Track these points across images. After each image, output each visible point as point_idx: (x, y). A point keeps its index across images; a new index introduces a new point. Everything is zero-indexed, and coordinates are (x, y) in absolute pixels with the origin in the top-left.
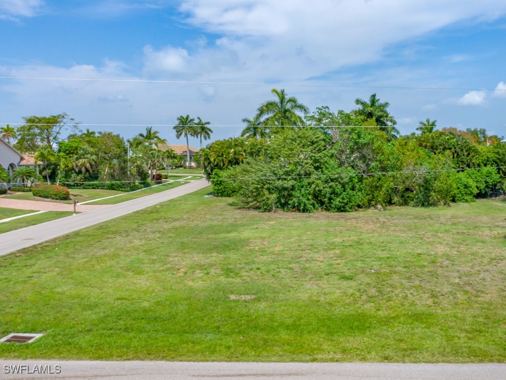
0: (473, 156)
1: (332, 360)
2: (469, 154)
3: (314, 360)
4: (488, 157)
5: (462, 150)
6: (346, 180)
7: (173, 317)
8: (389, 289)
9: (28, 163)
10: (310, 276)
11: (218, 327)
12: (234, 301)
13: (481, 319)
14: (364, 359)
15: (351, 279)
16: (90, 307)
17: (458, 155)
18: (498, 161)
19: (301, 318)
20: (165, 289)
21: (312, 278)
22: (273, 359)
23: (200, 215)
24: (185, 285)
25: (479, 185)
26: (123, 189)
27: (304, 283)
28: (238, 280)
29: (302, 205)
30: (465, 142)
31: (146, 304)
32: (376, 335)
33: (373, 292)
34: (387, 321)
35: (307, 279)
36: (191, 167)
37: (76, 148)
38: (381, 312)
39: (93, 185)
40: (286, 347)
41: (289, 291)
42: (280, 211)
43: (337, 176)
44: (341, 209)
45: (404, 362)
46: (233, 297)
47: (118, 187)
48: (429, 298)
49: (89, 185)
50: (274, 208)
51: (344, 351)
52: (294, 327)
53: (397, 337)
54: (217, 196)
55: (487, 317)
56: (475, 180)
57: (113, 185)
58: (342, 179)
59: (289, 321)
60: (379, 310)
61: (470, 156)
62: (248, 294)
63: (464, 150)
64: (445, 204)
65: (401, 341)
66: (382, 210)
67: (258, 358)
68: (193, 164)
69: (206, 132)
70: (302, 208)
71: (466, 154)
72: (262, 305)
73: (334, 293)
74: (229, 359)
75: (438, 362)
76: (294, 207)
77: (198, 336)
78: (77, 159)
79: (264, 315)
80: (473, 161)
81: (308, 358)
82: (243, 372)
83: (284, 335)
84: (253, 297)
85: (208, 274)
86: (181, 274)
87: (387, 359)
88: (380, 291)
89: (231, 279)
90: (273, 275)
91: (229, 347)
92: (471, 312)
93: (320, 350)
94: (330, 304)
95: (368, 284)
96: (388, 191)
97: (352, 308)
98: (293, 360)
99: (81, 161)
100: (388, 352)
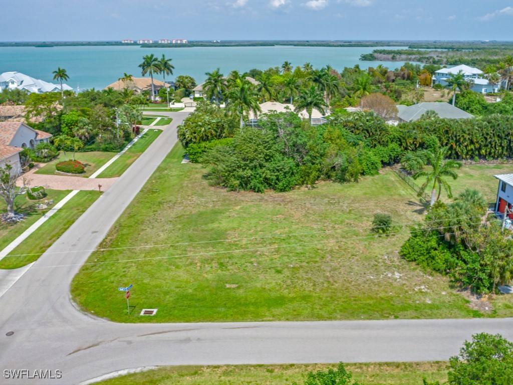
0: (383, 136)
1: (269, 321)
2: (381, 133)
3: (263, 321)
4: (394, 135)
5: (376, 131)
6: (287, 170)
7: (205, 299)
8: (296, 281)
9: (43, 138)
10: (262, 270)
11: (225, 304)
12: (228, 288)
13: (329, 299)
14: (280, 320)
15: (280, 273)
16: (166, 293)
17: (373, 134)
18: (402, 138)
19: (258, 299)
20: (196, 280)
21: (262, 272)
22: (249, 320)
23: (188, 196)
24: (204, 277)
25: (384, 159)
26: (115, 150)
27: (258, 275)
28: (227, 273)
29: (257, 188)
30: (379, 124)
31: (190, 291)
32: (286, 308)
33: (289, 282)
34: (292, 300)
35: (260, 272)
36: (156, 102)
37: (77, 122)
38: (290, 295)
39: (91, 149)
40: (253, 315)
41: (252, 281)
42: (242, 191)
43: (281, 167)
44: (283, 190)
45: (293, 321)
46: (228, 286)
47: (111, 149)
48: (312, 286)
49: (88, 149)
50: (238, 189)
51: (273, 316)
52: (255, 304)
53: (294, 309)
54: (192, 162)
55: (331, 298)
56: (382, 156)
57: (107, 148)
58: (284, 169)
59: (253, 301)
60: (289, 294)
61: (382, 135)
62: (234, 284)
63: (378, 131)
64: (355, 181)
65: (295, 311)
66: (311, 188)
67: (243, 320)
68: (158, 99)
69: (169, 69)
70: (256, 190)
71: (379, 133)
72: (241, 291)
73: (271, 283)
74: (233, 321)
75: (304, 321)
76: (251, 188)
77: (218, 309)
78: (78, 130)
79: (243, 297)
80: (383, 139)
81: (261, 320)
82: (239, 327)
83: (252, 308)
84: (237, 286)
85: (212, 267)
86: (198, 268)
87: (288, 320)
88: (292, 282)
89: (224, 272)
90: (244, 269)
91: (232, 315)
92: (326, 294)
93: (265, 316)
94: (270, 290)
95: (288, 277)
96: (315, 177)
97: (278, 293)
98: (255, 321)
99: (82, 131)
100: (289, 317)
